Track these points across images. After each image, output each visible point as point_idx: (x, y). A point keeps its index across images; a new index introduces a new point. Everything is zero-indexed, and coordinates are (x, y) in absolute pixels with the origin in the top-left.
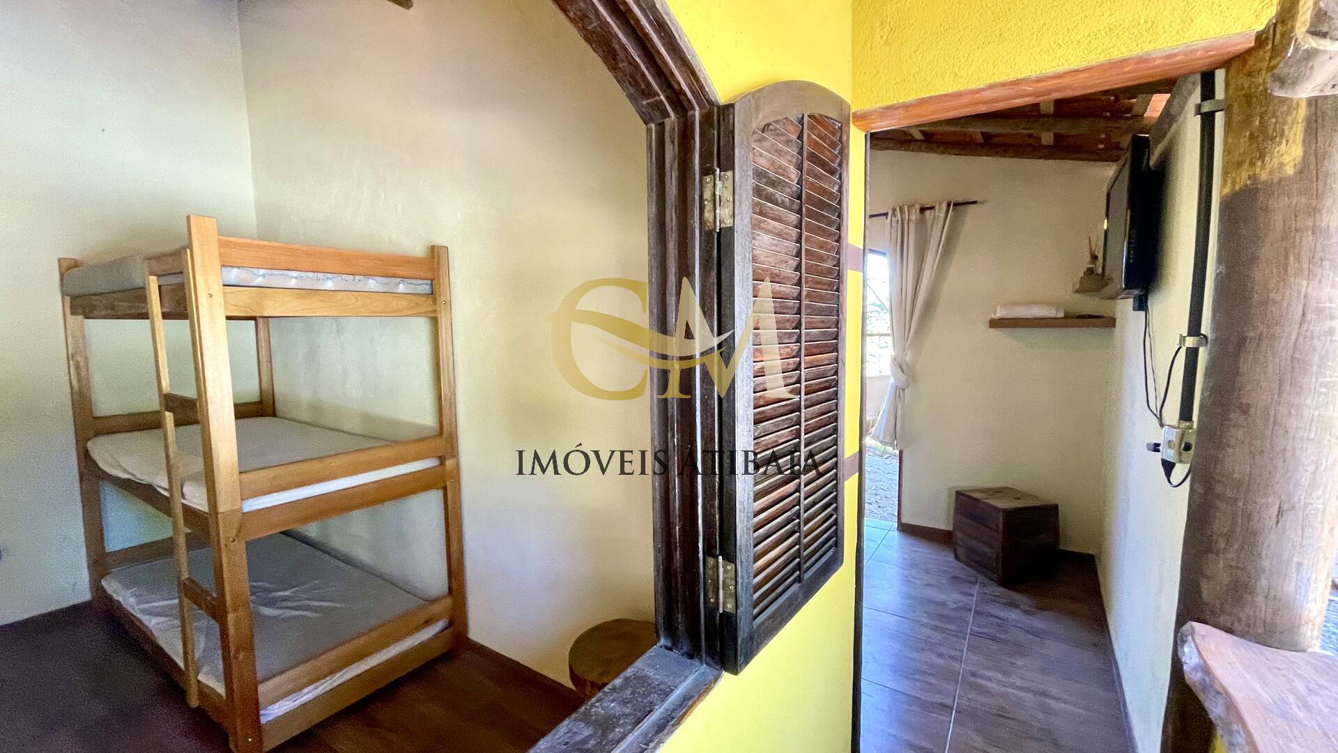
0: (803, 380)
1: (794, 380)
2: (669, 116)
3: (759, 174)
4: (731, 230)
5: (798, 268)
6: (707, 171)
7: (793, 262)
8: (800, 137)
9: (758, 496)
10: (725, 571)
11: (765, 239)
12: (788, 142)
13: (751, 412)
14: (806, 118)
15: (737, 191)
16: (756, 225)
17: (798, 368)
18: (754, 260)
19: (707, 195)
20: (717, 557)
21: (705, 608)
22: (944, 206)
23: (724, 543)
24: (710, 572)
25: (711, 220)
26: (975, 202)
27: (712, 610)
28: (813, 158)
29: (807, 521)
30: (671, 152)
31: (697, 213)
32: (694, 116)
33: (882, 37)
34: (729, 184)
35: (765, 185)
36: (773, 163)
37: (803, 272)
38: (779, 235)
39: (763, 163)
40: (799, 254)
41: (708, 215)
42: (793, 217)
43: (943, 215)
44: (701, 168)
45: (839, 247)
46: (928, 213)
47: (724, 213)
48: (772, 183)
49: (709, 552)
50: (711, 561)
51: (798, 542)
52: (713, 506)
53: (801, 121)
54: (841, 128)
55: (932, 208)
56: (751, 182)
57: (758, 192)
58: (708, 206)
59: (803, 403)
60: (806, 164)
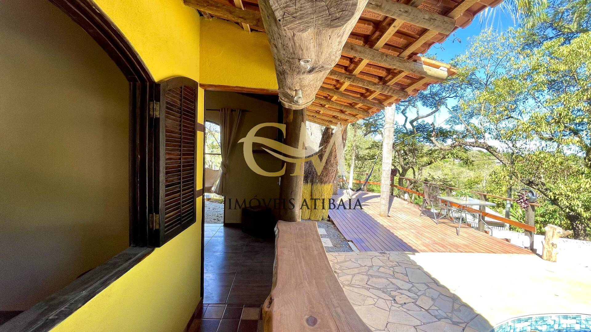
0: (182, 163)
1: (179, 163)
2: (138, 82)
3: (167, 103)
4: (159, 119)
5: (180, 130)
6: (151, 100)
7: (178, 128)
8: (181, 92)
9: (167, 195)
10: (156, 217)
11: (170, 121)
12: (177, 94)
13: (165, 171)
14: (183, 87)
15: (161, 108)
16: (167, 117)
17: (180, 159)
18: (166, 127)
19: (151, 107)
20: (153, 214)
21: (148, 229)
22: (239, 110)
23: (155, 209)
24: (150, 219)
25: (152, 114)
26: (248, 111)
27: (151, 230)
28: (185, 98)
29: (183, 206)
30: (138, 92)
31: (147, 112)
32: (147, 84)
33: (208, 64)
34: (158, 105)
35: (170, 107)
36: (172, 100)
37: (182, 131)
38: (174, 120)
39: (169, 100)
40: (180, 126)
41: (151, 113)
42: (179, 115)
43: (238, 113)
44: (149, 100)
45: (194, 124)
46: (233, 112)
47: (157, 114)
48: (172, 105)
49: (150, 212)
50: (151, 215)
51: (180, 212)
52: (152, 198)
53: (181, 88)
54: (195, 89)
55: (235, 111)
56: (165, 105)
57: (167, 108)
58: (151, 111)
59: (182, 170)
60: (183, 100)
